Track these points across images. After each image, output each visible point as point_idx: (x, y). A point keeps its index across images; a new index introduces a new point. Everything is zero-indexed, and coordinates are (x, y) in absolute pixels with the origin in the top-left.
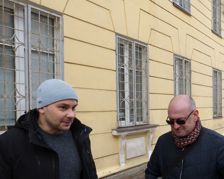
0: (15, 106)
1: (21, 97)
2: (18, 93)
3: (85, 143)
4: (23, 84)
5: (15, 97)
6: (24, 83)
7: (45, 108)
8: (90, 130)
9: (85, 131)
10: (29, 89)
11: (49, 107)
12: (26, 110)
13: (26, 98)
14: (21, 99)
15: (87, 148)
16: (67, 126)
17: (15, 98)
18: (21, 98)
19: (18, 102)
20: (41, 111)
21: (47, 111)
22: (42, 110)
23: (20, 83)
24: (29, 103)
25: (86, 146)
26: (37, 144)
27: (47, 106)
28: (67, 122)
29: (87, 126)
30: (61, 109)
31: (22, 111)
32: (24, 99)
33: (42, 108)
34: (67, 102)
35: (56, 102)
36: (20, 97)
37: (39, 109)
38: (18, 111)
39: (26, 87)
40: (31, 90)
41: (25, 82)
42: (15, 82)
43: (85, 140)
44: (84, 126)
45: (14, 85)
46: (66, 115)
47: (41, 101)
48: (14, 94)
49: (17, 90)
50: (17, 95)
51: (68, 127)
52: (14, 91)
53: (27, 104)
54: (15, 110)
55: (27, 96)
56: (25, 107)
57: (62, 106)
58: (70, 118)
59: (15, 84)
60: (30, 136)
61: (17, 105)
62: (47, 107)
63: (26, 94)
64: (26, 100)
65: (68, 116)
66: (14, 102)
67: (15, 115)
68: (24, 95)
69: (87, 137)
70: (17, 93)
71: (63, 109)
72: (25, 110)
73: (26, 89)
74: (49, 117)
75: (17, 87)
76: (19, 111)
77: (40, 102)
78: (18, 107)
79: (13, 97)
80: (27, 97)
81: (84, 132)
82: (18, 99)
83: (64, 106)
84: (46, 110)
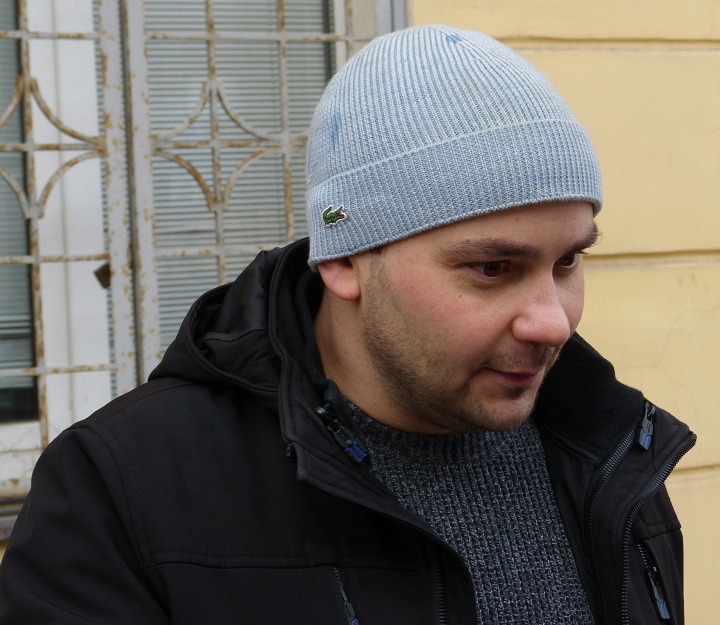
0: (28, 223)
1: (70, 148)
2: (47, 113)
3: (639, 539)
4: (80, 37)
5: (25, 147)
6: (87, 27)
7: (364, 265)
8: (675, 439)
9: (645, 441)
10: (126, 75)
11: (390, 259)
12: (106, 256)
13: (102, 152)
14: (72, 163)
15: (658, 578)
16: (515, 394)
17: (25, 155)
18: (69, 156)
19: (48, 188)
20: (340, 284)
21: (376, 283)
22: (348, 272)
23: (63, 29)
24: (131, 192)
25: (652, 561)
26: (339, 492)
27: (378, 250)
28: (516, 370)
29: (657, 409)
30: (478, 276)
31: (78, 259)
32: (94, 165)
33: (346, 262)
34: (515, 233)
35: (443, 227)
36: (57, 148)
37: (326, 263)
38: (49, 260)
39: (102, 60)
40: (138, 85)
41: (97, 19)
42: (17, 27)
43: (640, 513)
44: (633, 404)
45: (12, 47)
46: (509, 327)
47: (338, 215)
48: (16, 121)
49: (34, 88)
50: (41, 131)
51: (525, 404)
52: (15, 101)
53: (111, 200)
54: (28, 260)
55: (116, 133)
56: (101, 227)
57: (484, 258)
58: (535, 346)
59: (18, 42)
60: (291, 436)
61: (41, 216)
62: (376, 257)
63: (105, 121)
64: (106, 171)
65: (523, 327)
66: (17, 186)
67: (25, 297)
68: (91, 130)
69: (653, 488)
70: (36, 113)
71: (487, 280)
72: (101, 251)
73: (102, 81)
74: (392, 327)
75: (39, 61)
76: (58, 259)
77: (332, 218)
78: (44, 230)
79: (9, 146)
80: (111, 148)
81: (636, 447)
82: (44, 166)
83: (496, 259)
84: (373, 277)
